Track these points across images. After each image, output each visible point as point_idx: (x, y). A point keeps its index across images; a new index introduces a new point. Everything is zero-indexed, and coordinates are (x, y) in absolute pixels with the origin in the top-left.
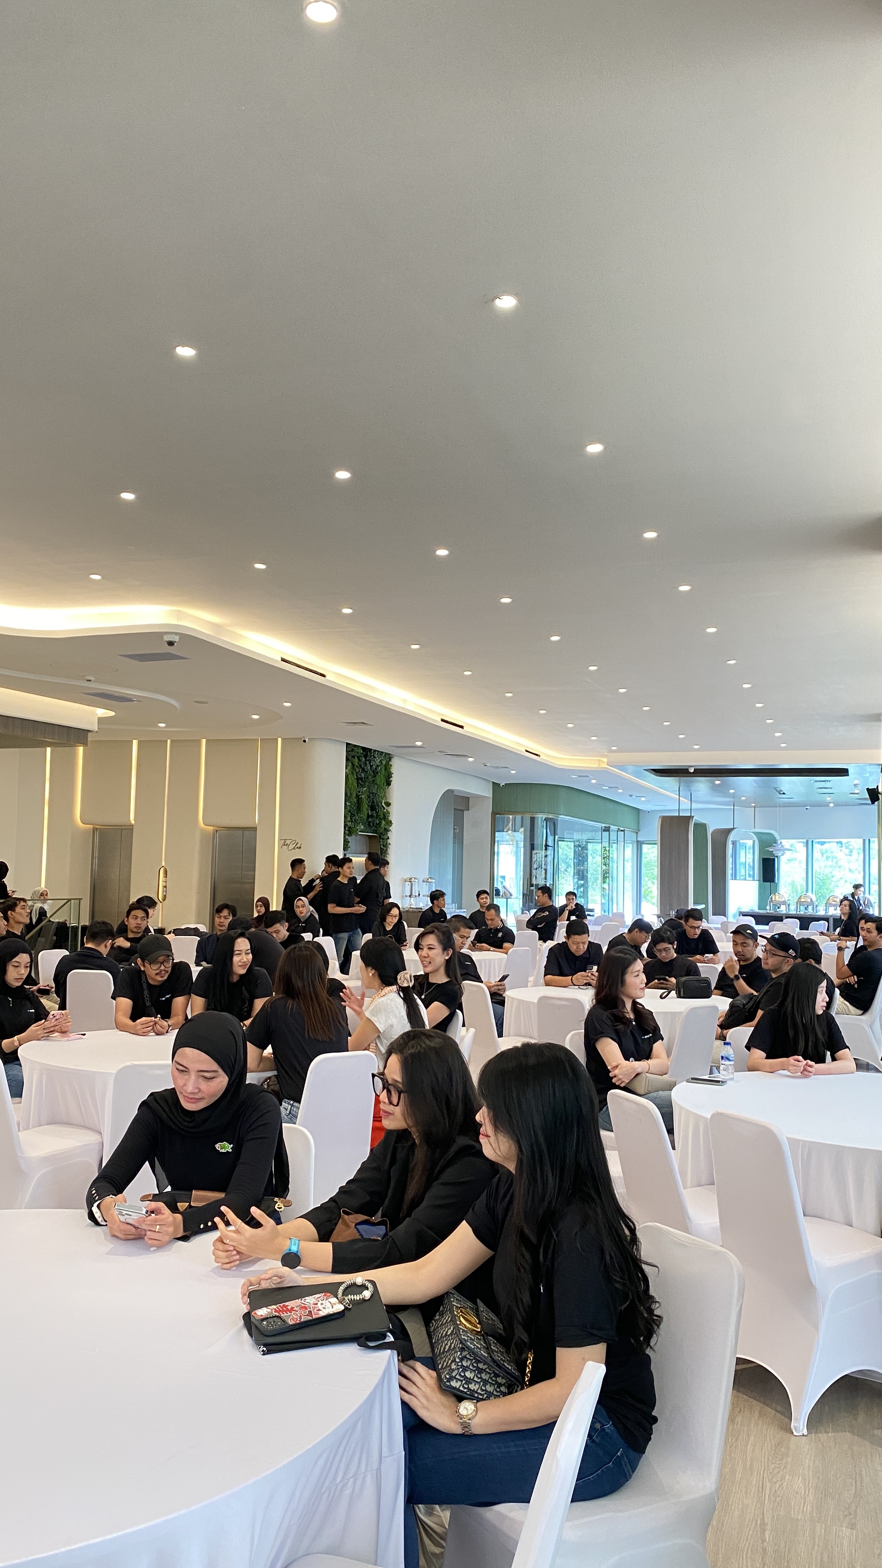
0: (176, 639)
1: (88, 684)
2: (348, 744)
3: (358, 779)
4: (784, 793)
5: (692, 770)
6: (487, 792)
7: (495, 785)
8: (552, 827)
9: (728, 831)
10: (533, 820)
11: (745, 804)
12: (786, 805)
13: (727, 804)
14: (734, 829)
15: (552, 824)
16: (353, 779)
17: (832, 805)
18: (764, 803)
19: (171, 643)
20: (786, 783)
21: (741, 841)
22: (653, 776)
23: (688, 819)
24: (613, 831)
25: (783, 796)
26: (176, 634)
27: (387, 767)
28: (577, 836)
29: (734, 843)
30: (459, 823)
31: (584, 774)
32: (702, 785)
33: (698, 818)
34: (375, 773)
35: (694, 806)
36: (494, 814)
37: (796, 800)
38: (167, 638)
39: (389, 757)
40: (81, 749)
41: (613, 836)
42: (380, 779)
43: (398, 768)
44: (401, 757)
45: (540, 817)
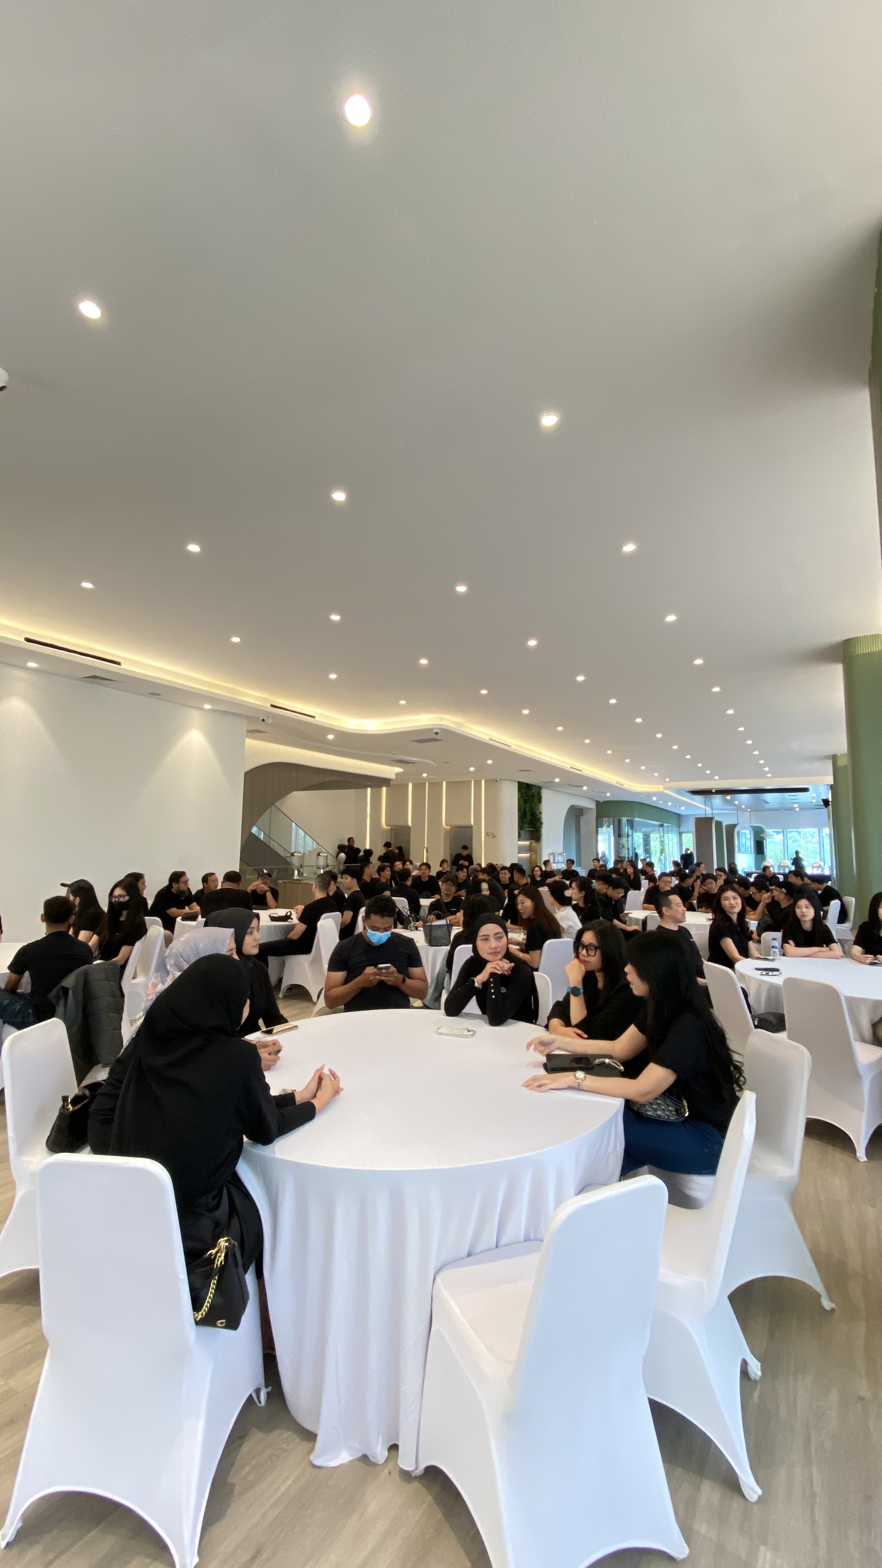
0: (439, 731)
1: (394, 756)
2: (519, 782)
3: (524, 800)
4: (769, 803)
5: (714, 791)
6: (592, 805)
7: (598, 803)
8: (631, 825)
9: (734, 826)
10: (620, 821)
11: (744, 810)
12: (770, 810)
13: (733, 810)
14: (738, 824)
15: (631, 824)
16: (522, 801)
17: (798, 809)
18: (755, 809)
19: (437, 733)
20: (768, 797)
21: (742, 831)
22: (690, 795)
23: (711, 819)
24: (665, 826)
25: (768, 805)
26: (439, 728)
27: (539, 793)
28: (644, 829)
29: (738, 833)
30: (578, 824)
31: (649, 795)
32: (717, 800)
33: (717, 818)
34: (533, 796)
35: (715, 812)
36: (597, 818)
37: (776, 806)
38: (435, 731)
39: (539, 788)
40: (384, 789)
41: (666, 829)
42: (536, 800)
43: (545, 794)
44: (547, 788)
45: (624, 820)
